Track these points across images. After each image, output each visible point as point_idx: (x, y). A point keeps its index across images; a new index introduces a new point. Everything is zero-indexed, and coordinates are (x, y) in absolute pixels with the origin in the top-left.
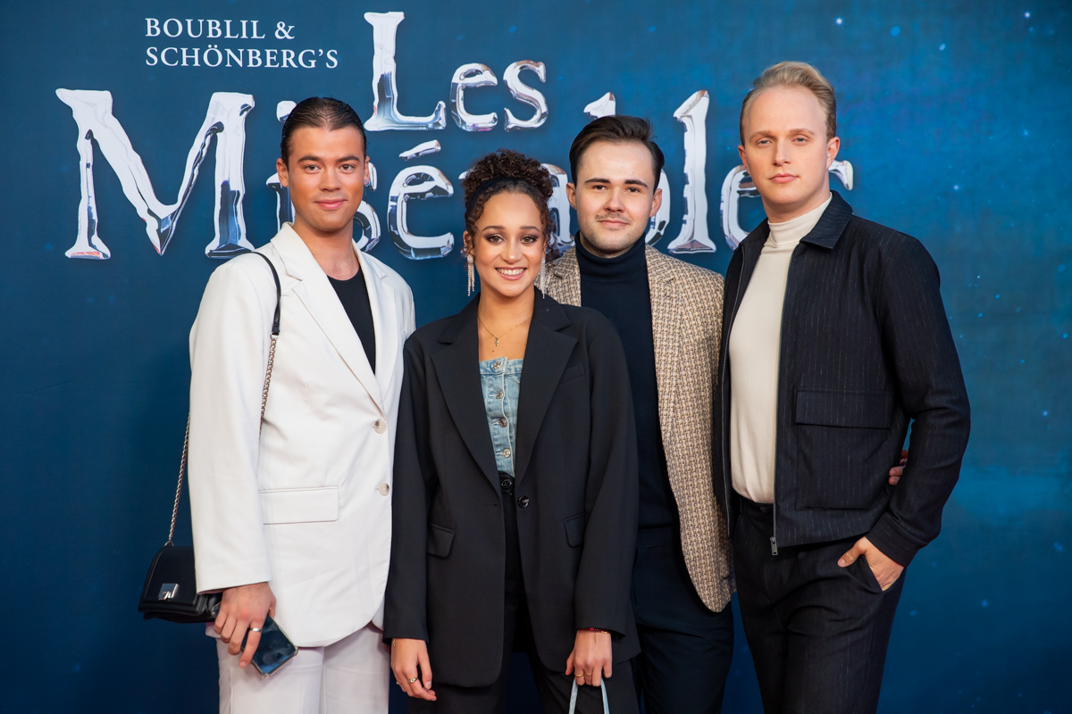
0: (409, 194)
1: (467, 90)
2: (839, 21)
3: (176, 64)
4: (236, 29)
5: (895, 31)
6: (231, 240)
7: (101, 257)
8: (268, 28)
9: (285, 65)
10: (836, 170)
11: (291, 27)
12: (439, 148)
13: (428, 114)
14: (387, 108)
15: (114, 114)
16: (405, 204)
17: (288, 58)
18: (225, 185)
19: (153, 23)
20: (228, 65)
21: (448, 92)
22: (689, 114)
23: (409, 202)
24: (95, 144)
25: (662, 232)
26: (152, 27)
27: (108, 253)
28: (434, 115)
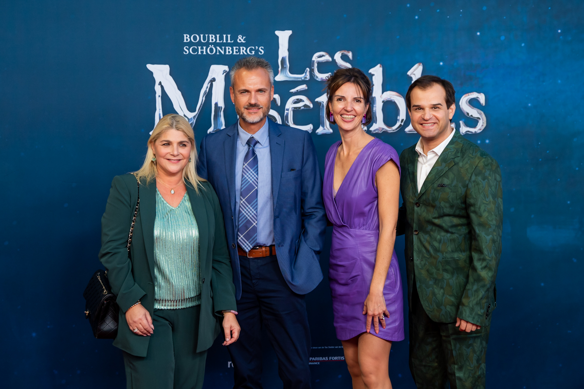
0: (294, 108)
1: (319, 63)
2: (478, 34)
3: (196, 53)
4: (221, 38)
5: (503, 38)
6: (218, 128)
8: (234, 38)
9: (241, 53)
10: (477, 97)
12: (307, 88)
13: (302, 73)
14: (284, 71)
15: (170, 74)
16: (292, 112)
17: (243, 50)
18: (216, 104)
19: (187, 36)
20: (218, 53)
21: (310, 64)
22: (414, 73)
23: (294, 111)
24: (162, 87)
25: (402, 124)
26: (187, 38)
28: (304, 74)
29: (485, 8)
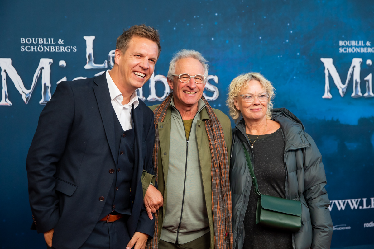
2: (213, 39)
3: (30, 51)
4: (47, 41)
5: (227, 42)
6: (47, 100)
7: (9, 105)
8: (56, 40)
9: (61, 51)
10: (213, 78)
11: (63, 40)
13: (102, 64)
15: (12, 64)
17: (62, 49)
18: (45, 84)
20: (45, 51)
21: (108, 58)
24: (7, 73)
25: (168, 95)
26: (23, 40)
27: (11, 104)
29: (216, 23)
